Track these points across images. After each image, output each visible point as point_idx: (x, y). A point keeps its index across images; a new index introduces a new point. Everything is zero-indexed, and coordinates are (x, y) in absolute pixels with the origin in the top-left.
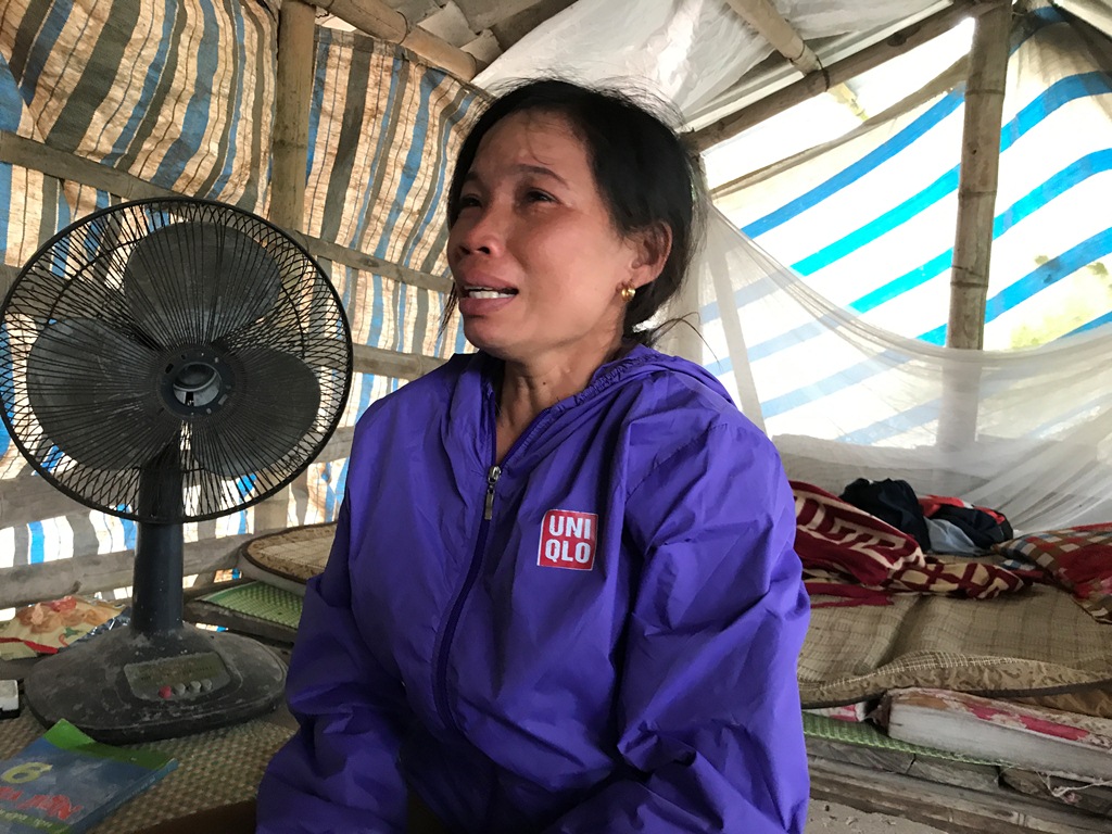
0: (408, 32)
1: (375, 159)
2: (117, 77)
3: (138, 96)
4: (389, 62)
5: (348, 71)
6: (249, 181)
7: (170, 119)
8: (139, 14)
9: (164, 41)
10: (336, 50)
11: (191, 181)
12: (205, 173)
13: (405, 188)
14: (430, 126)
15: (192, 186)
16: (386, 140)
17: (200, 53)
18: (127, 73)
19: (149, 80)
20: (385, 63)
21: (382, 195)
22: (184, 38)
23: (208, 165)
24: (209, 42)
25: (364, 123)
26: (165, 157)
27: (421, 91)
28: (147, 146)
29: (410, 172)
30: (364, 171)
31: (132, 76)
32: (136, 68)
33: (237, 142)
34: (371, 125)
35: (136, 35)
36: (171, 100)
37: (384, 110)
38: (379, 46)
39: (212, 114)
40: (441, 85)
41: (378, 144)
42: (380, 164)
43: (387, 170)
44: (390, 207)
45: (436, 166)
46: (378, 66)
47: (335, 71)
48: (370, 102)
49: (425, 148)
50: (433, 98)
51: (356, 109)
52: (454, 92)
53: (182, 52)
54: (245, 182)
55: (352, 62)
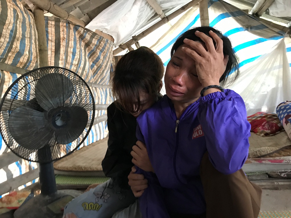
0: (69, 16)
1: (65, 51)
2: (2, 35)
3: (8, 40)
4: (65, 24)
5: (54, 28)
6: (36, 62)
7: (16, 46)
8: (7, 16)
9: (14, 23)
10: (50, 22)
11: (22, 63)
12: (25, 61)
13: (73, 58)
14: (77, 41)
15: (22, 65)
16: (67, 46)
17: (22, 26)
18: (5, 33)
19: (10, 35)
20: (64, 25)
21: (68, 61)
22: (18, 22)
23: (26, 58)
24: (24, 23)
25: (61, 42)
26: (14, 57)
27: (74, 32)
28: (10, 55)
29: (74, 54)
30: (63, 55)
31: (6, 34)
32: (7, 32)
33: (32, 51)
34: (63, 42)
35: (7, 22)
36: (16, 40)
37: (66, 38)
38: (62, 20)
39: (26, 43)
40: (79, 30)
41: (66, 47)
42: (66, 53)
43: (68, 54)
44: (70, 64)
45: (80, 51)
46: (62, 26)
47: (50, 28)
48: (62, 36)
49: (77, 47)
50: (76, 33)
51: (58, 38)
52: (82, 31)
53: (18, 26)
54: (35, 62)
55: (55, 25)
